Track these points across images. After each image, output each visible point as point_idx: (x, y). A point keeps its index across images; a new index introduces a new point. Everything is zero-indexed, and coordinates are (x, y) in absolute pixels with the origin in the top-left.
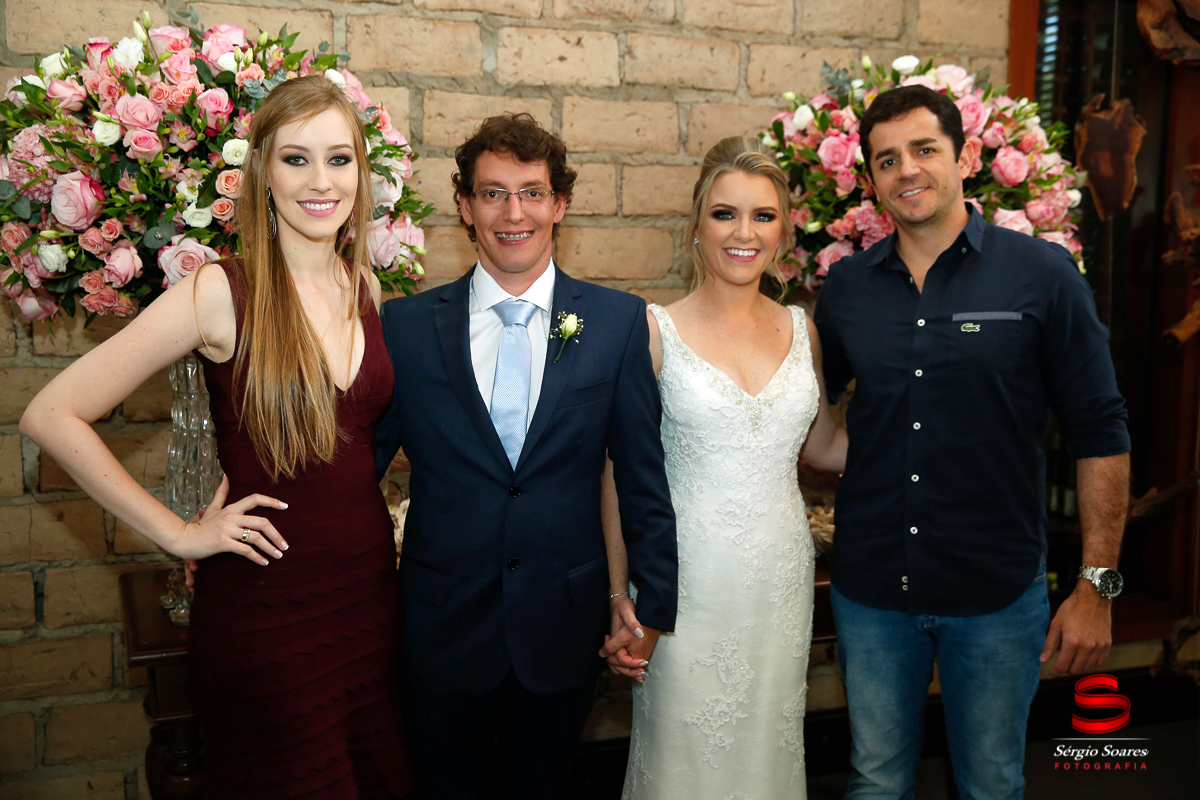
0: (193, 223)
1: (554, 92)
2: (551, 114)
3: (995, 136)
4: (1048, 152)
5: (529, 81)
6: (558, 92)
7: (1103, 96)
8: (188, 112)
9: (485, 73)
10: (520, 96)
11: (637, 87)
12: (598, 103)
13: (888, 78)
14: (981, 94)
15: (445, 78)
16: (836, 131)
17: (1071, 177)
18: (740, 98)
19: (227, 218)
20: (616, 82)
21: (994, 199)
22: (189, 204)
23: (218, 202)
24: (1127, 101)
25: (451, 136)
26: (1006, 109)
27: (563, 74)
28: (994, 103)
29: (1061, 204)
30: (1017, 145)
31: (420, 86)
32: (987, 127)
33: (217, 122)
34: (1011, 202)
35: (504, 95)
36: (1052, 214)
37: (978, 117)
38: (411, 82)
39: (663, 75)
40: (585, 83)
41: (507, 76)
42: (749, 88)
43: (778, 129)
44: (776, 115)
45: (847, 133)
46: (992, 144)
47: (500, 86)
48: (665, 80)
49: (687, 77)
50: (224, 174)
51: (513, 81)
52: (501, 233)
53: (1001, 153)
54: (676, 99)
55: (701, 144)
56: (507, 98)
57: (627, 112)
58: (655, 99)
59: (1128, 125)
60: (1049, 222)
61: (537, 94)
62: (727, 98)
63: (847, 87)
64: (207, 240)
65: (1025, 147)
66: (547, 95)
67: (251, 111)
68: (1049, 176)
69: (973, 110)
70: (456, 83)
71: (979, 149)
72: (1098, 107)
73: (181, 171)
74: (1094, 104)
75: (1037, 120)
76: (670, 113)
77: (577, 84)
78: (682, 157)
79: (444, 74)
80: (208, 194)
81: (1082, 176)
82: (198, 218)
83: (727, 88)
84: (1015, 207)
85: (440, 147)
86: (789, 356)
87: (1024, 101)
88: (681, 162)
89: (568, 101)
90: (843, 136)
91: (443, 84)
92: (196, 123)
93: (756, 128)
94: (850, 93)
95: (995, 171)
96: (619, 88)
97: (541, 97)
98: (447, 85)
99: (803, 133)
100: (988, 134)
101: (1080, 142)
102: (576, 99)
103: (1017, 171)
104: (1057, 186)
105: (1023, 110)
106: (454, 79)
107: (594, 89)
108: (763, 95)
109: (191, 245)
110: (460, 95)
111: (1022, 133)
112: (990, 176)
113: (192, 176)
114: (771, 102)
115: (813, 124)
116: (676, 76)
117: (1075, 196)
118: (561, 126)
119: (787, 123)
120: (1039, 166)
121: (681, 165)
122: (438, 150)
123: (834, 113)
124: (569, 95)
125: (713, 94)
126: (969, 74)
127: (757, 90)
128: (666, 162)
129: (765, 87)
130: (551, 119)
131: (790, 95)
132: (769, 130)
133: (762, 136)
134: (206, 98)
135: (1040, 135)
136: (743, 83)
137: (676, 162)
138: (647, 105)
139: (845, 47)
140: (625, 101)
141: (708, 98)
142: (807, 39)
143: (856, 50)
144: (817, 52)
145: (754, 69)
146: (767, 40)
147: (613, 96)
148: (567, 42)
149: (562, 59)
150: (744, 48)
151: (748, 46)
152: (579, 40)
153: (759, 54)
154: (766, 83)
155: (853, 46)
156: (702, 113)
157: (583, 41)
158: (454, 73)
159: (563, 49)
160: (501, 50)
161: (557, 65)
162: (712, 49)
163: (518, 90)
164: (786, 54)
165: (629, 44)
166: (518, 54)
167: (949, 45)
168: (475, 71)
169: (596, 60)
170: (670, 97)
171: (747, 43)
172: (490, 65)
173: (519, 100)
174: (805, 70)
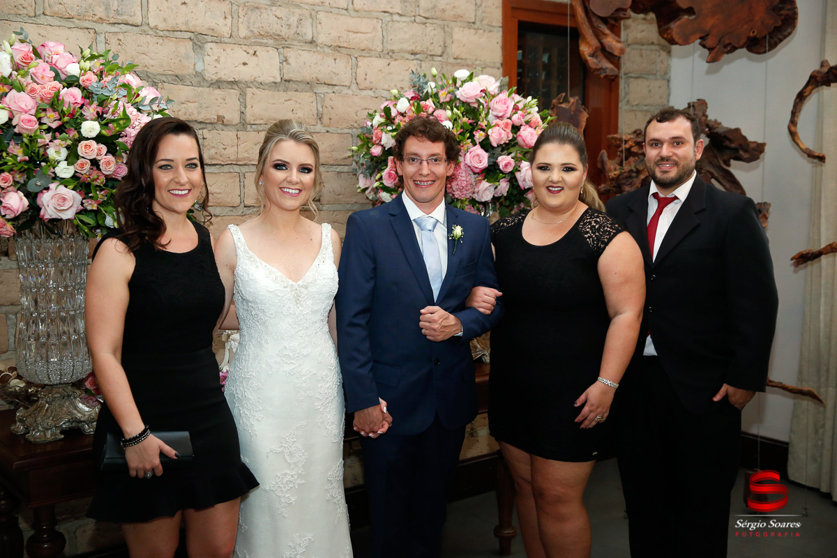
0: (62, 175)
1: (240, 85)
2: (239, 100)
3: (519, 119)
5: (224, 78)
6: (243, 86)
7: (564, 94)
8: (56, 103)
9: (197, 72)
10: (219, 88)
11: (291, 82)
12: (267, 92)
13: (451, 82)
14: (506, 93)
15: (171, 75)
18: (352, 90)
19: (85, 172)
20: (278, 80)
21: (519, 155)
22: (58, 163)
23: (79, 162)
24: (577, 98)
25: (176, 113)
26: (518, 102)
27: (245, 74)
28: (513, 98)
30: (528, 123)
31: (156, 81)
33: (74, 109)
35: (209, 87)
37: (507, 108)
38: (149, 78)
39: (307, 74)
40: (259, 80)
41: (210, 75)
42: (357, 84)
43: (387, 111)
46: (518, 124)
47: (207, 81)
48: (308, 78)
49: (320, 76)
50: (84, 143)
51: (215, 78)
53: (522, 128)
54: (315, 91)
55: (330, 119)
56: (211, 89)
57: (286, 99)
58: (302, 91)
59: (578, 112)
61: (230, 87)
62: (345, 91)
63: (425, 86)
64: (72, 187)
65: (532, 125)
66: (236, 87)
67: (93, 102)
69: (505, 103)
70: (178, 79)
71: (510, 127)
72: (561, 101)
73: (51, 141)
74: (559, 99)
75: (537, 109)
76: (311, 99)
77: (255, 80)
78: (319, 128)
79: (170, 72)
80: (73, 156)
82: (65, 171)
83: (345, 84)
86: (319, 256)
87: (530, 98)
88: (318, 131)
89: (249, 91)
91: (170, 79)
92: (62, 110)
93: (362, 110)
94: (429, 91)
95: (519, 139)
96: (280, 83)
97: (233, 89)
98: (172, 80)
99: (403, 115)
100: (515, 117)
102: (254, 90)
103: (531, 139)
105: (529, 104)
106: (177, 76)
107: (265, 83)
108: (366, 89)
109: (62, 189)
110: (182, 87)
112: (516, 141)
113: (60, 144)
114: (371, 93)
115: (410, 109)
116: (314, 76)
119: (392, 108)
123: (423, 103)
124: (250, 87)
125: (336, 87)
126: (496, 81)
127: (362, 86)
129: (367, 84)
130: (238, 103)
131: (395, 92)
133: (371, 115)
134: (67, 94)
135: (539, 118)
136: (354, 81)
138: (298, 94)
139: (413, 60)
140: (284, 91)
141: (334, 90)
142: (390, 54)
143: (419, 62)
144: (397, 62)
145: (360, 72)
146: (367, 55)
147: (277, 88)
148: (248, 53)
149: (245, 64)
150: (354, 59)
151: (356, 58)
152: (255, 52)
153: (362, 62)
154: (367, 82)
155: (417, 59)
156: (331, 100)
157: (257, 53)
158: (176, 72)
159: (245, 58)
160: (206, 58)
161: (242, 68)
162: (335, 59)
163: (218, 84)
164: (379, 63)
165: (285, 55)
166: (217, 60)
167: (470, 59)
168: (191, 71)
169: (266, 66)
170: (311, 89)
171: (356, 56)
172: (199, 67)
173: (218, 90)
174: (390, 73)
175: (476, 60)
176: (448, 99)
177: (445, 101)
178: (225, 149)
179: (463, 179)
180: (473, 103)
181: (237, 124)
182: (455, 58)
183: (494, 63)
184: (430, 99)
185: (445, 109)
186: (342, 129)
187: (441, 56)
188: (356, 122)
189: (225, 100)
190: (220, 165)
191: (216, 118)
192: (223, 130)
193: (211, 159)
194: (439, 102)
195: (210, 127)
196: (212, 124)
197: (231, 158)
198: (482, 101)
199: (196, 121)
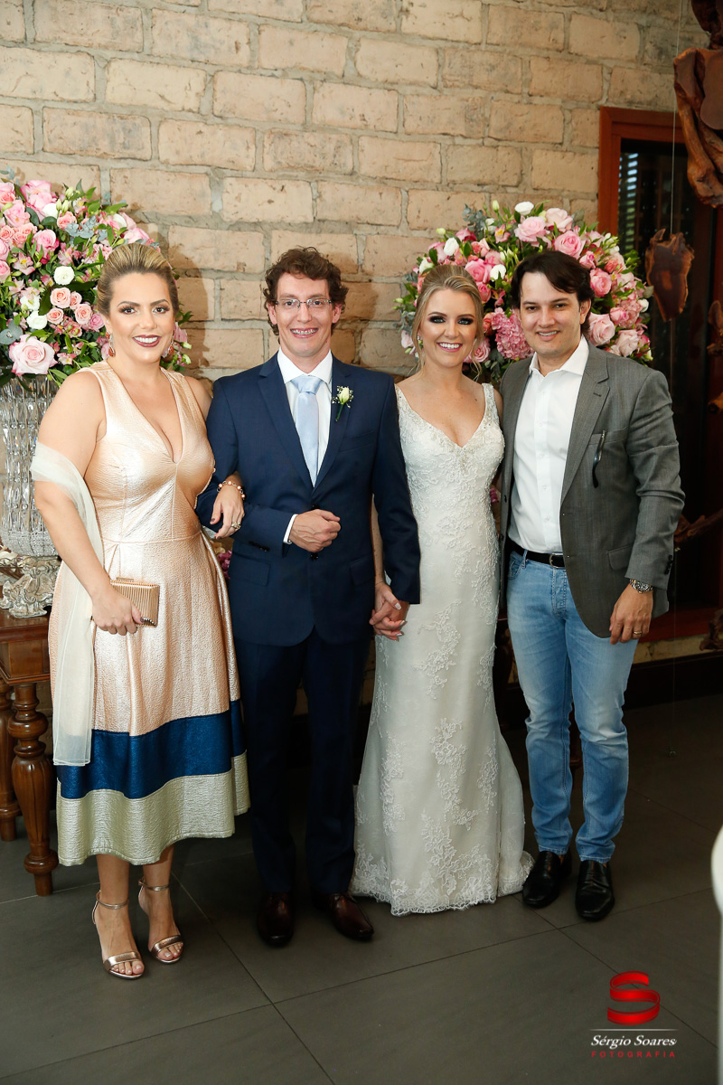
0: (34, 326)
1: (266, 227)
2: (263, 244)
3: (588, 261)
4: (625, 272)
5: (247, 218)
6: (268, 227)
7: (664, 230)
8: (29, 247)
9: (214, 212)
10: (240, 230)
11: (326, 223)
12: (297, 235)
13: (512, 218)
14: (577, 230)
15: (184, 216)
16: (475, 257)
17: (642, 290)
18: (402, 231)
19: (58, 322)
20: (311, 220)
22: (30, 312)
23: (52, 311)
24: (681, 235)
26: (596, 241)
27: (271, 213)
28: (587, 236)
29: (635, 309)
30: (603, 267)
31: (166, 223)
32: (583, 254)
33: (48, 253)
34: (600, 308)
35: (228, 229)
36: (628, 317)
37: (576, 248)
38: (159, 220)
39: (346, 214)
40: (288, 220)
41: (229, 216)
42: (408, 223)
43: (433, 256)
44: (431, 244)
45: (484, 258)
47: (225, 222)
48: (347, 218)
49: (364, 216)
50: (57, 290)
51: (235, 218)
52: (295, 329)
54: (355, 232)
55: (374, 266)
56: (231, 231)
57: (319, 242)
58: (340, 233)
59: (681, 252)
60: (626, 323)
61: (252, 228)
62: (392, 231)
63: (482, 224)
64: (44, 339)
65: (609, 268)
66: (259, 229)
67: (70, 246)
68: (626, 289)
69: (573, 242)
70: (191, 220)
72: (661, 239)
73: (23, 289)
74: (659, 237)
75: (617, 249)
76: (351, 242)
77: (282, 221)
78: (360, 276)
79: (183, 213)
80: (45, 305)
81: (650, 290)
82: (37, 321)
83: (392, 223)
84: (602, 312)
85: (181, 269)
87: (608, 235)
88: (359, 279)
89: (275, 234)
90: (481, 261)
91: (183, 221)
92: (35, 255)
93: (414, 254)
94: (485, 229)
96: (313, 223)
97: (256, 231)
98: (185, 222)
99: (452, 258)
101: (649, 264)
103: (603, 287)
104: (631, 297)
105: (607, 242)
106: (190, 217)
107: (295, 224)
108: (419, 229)
109: (34, 342)
110: (196, 230)
111: (607, 258)
113: (33, 292)
114: (425, 234)
115: (459, 252)
116: (354, 214)
117: (645, 304)
118: (271, 252)
119: (439, 250)
120: (618, 283)
121: (359, 282)
122: (181, 271)
123: (474, 243)
124: (276, 229)
125: (382, 228)
126: (569, 215)
127: (415, 224)
128: (349, 280)
129: (420, 223)
130: (263, 247)
131: (441, 230)
132: (425, 256)
133: (420, 260)
134: (40, 237)
135: (620, 259)
136: (404, 219)
137: (356, 280)
138: (334, 236)
139: (479, 192)
140: (317, 233)
141: (379, 231)
142: (450, 186)
143: (487, 195)
144: (459, 196)
145: (413, 209)
146: (422, 187)
147: (309, 230)
148: (274, 189)
149: (270, 202)
150: (404, 193)
151: (407, 192)
152: (283, 187)
153: (416, 198)
154: (421, 220)
155: (485, 191)
156: (374, 242)
157: (285, 188)
158: (190, 213)
159: (270, 194)
160: (225, 195)
161: (267, 206)
162: (381, 194)
163: (237, 226)
164: (435, 198)
165: (320, 190)
166: (238, 198)
167: (555, 190)
168: (206, 211)
169: (296, 203)
170: (350, 230)
171: (407, 189)
172: (217, 207)
173: (238, 233)
174: (450, 210)
175: (563, 190)
176: (505, 239)
177: (501, 241)
178: (245, 302)
179: (515, 335)
180: (533, 242)
181: (260, 273)
182: (534, 189)
183: (587, 193)
184: (484, 240)
185: (498, 251)
186: (389, 277)
187: (517, 186)
188: (406, 269)
189: (246, 245)
190: (240, 320)
191: (236, 265)
192: (243, 280)
193: (230, 313)
194: (495, 243)
195: (228, 276)
196: (232, 272)
197: (254, 312)
198: (545, 239)
199: (212, 269)
